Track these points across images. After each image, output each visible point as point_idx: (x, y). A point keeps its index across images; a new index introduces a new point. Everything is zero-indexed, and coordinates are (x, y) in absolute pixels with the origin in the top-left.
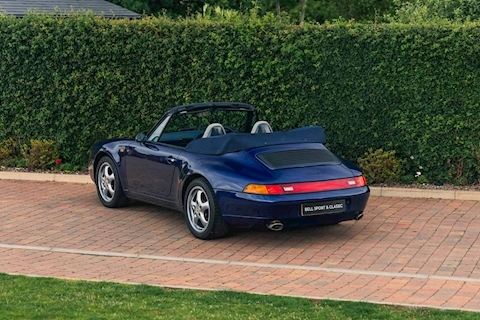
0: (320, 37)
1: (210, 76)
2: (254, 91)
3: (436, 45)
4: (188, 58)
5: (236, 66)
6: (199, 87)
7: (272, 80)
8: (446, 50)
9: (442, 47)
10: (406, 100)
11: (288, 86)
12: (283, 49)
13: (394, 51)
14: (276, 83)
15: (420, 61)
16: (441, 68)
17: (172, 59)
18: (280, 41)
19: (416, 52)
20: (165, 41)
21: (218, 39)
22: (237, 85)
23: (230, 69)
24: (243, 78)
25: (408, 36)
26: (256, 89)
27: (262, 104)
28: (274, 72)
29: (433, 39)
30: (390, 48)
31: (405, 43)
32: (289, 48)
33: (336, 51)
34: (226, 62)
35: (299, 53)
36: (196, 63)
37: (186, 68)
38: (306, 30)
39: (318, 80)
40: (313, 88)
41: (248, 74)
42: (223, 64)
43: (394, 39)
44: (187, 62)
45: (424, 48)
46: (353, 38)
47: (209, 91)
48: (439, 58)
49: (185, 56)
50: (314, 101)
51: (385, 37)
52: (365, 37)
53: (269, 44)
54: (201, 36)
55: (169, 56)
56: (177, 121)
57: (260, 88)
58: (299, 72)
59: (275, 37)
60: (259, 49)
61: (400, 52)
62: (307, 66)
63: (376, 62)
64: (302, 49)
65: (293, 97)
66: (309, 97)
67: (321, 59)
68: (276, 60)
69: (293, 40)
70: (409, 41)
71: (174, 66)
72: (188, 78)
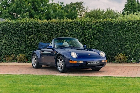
0: (103, 23)
1: (71, 35)
2: (84, 39)
3: (136, 24)
4: (65, 30)
5: (79, 32)
9: (137, 25)
10: (128, 40)
11: (94, 37)
12: (93, 27)
13: (124, 26)
14: (90, 36)
15: (131, 29)
16: (137, 31)
17: (60, 30)
18: (92, 25)
19: (130, 26)
20: (59, 25)
21: (74, 25)
22: (79, 37)
23: (77, 33)
24: (81, 35)
25: (128, 22)
26: (85, 38)
27: (87, 42)
28: (90, 33)
30: (123, 26)
32: (95, 26)
33: (108, 27)
34: (76, 31)
35: (98, 27)
36: (67, 31)
37: (64, 33)
38: (99, 21)
39: (103, 35)
40: (101, 37)
41: (83, 34)
42: (75, 31)
43: (124, 23)
44: (65, 31)
45: (132, 25)
46: (112, 23)
48: (137, 28)
49: (64, 29)
50: (102, 41)
51: (121, 23)
52: (116, 23)
53: (88, 26)
54: (69, 24)
55: (60, 29)
57: (86, 38)
58: (97, 33)
59: (90, 23)
60: (86, 27)
61: (126, 27)
62: (100, 31)
63: (119, 30)
64: (98, 26)
65: (95, 40)
66: (100, 40)
67: (103, 29)
68: (91, 30)
69: (95, 24)
70: (128, 23)
71: (61, 32)
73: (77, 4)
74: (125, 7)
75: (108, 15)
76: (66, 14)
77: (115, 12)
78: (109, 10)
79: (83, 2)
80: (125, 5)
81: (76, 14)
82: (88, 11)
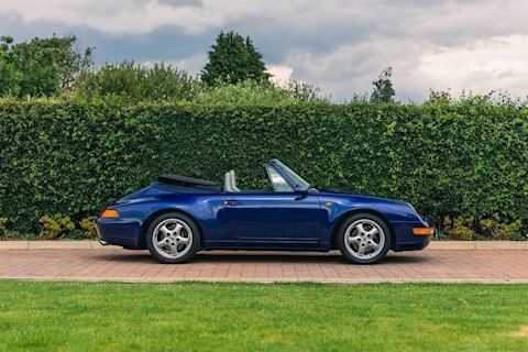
0: (158, 114)
1: (57, 148)
2: (98, 161)
3: (261, 120)
4: (35, 133)
5: (83, 138)
6: (45, 159)
7: (116, 150)
8: (270, 124)
9: (265, 121)
11: (131, 156)
12: (126, 124)
13: (224, 125)
14: (118, 154)
15: (247, 133)
16: (265, 139)
17: (20, 133)
18: (123, 117)
19: (243, 125)
20: (14, 117)
21: (66, 116)
22: (83, 156)
23: (76, 142)
24: (88, 150)
25: (237, 112)
26: (100, 159)
27: (106, 172)
28: (118, 144)
29: (259, 115)
30: (220, 122)
31: (234, 118)
32: (133, 122)
33: (174, 125)
34: (74, 135)
35: (142, 126)
36: (43, 136)
37: (33, 142)
38: (145, 107)
39: (158, 151)
40: (154, 157)
41: (93, 146)
42: (70, 137)
43: (224, 114)
44: (35, 136)
45: (249, 121)
46: (188, 114)
47: (56, 162)
48: (263, 130)
49: (33, 130)
50: (154, 169)
51: (215, 113)
52: (199, 112)
53: (111, 120)
54: (47, 112)
55: (18, 130)
56: (22, 189)
57: (104, 158)
58: (142, 143)
59: (118, 113)
60: (105, 123)
61: (229, 125)
62: (150, 139)
63: (210, 135)
64: (144, 122)
65: (134, 165)
66: (149, 165)
67: (160, 133)
68: (119, 133)
69: (134, 116)
70: (237, 116)
71: (23, 138)
72: (35, 151)
73: (54, 43)
75: (156, 84)
76: (18, 75)
79: (73, 40)
80: (211, 53)
81: (52, 77)
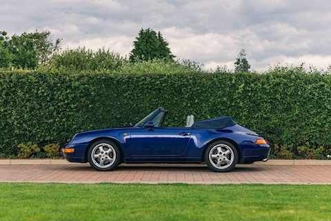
0: (93, 79)
1: (29, 100)
2: (55, 109)
3: (158, 82)
4: (15, 91)
5: (45, 94)
6: (22, 107)
7: (66, 102)
8: (164, 85)
9: (161, 83)
11: (76, 105)
12: (72, 85)
13: (135, 85)
14: (68, 104)
15: (149, 91)
16: (161, 95)
17: (6, 91)
18: (70, 81)
19: (147, 86)
20: (2, 80)
21: (34, 80)
22: (45, 106)
23: (40, 97)
24: (48, 102)
25: (143, 78)
26: (56, 107)
27: (60, 116)
28: (67, 98)
29: (157, 79)
30: (132, 84)
31: (141, 81)
32: (77, 83)
33: (103, 85)
34: (39, 92)
35: (83, 87)
36: (20, 93)
37: (13, 96)
38: (85, 74)
39: (93, 102)
40: (90, 106)
41: (52, 99)
42: (37, 93)
43: (135, 79)
44: (14, 93)
45: (151, 83)
46: (112, 79)
47: (28, 109)
48: (159, 89)
49: (13, 89)
50: (90, 114)
51: (129, 78)
52: (119, 78)
53: (63, 83)
54: (23, 78)
55: (4, 89)
56: (7, 127)
57: (59, 107)
58: (82, 97)
59: (68, 78)
60: (59, 85)
61: (138, 86)
62: (87, 95)
63: (125, 92)
64: (84, 84)
65: (78, 111)
66: (87, 111)
67: (94, 90)
68: (68, 91)
69: (78, 80)
70: (143, 80)
71: (7, 95)
72: (15, 102)
73: (36, 36)
74: (134, 47)
75: (100, 61)
76: (11, 56)
77: (115, 57)
78: (102, 52)
79: (48, 34)
80: (135, 42)
81: (33, 57)
82: (60, 53)
